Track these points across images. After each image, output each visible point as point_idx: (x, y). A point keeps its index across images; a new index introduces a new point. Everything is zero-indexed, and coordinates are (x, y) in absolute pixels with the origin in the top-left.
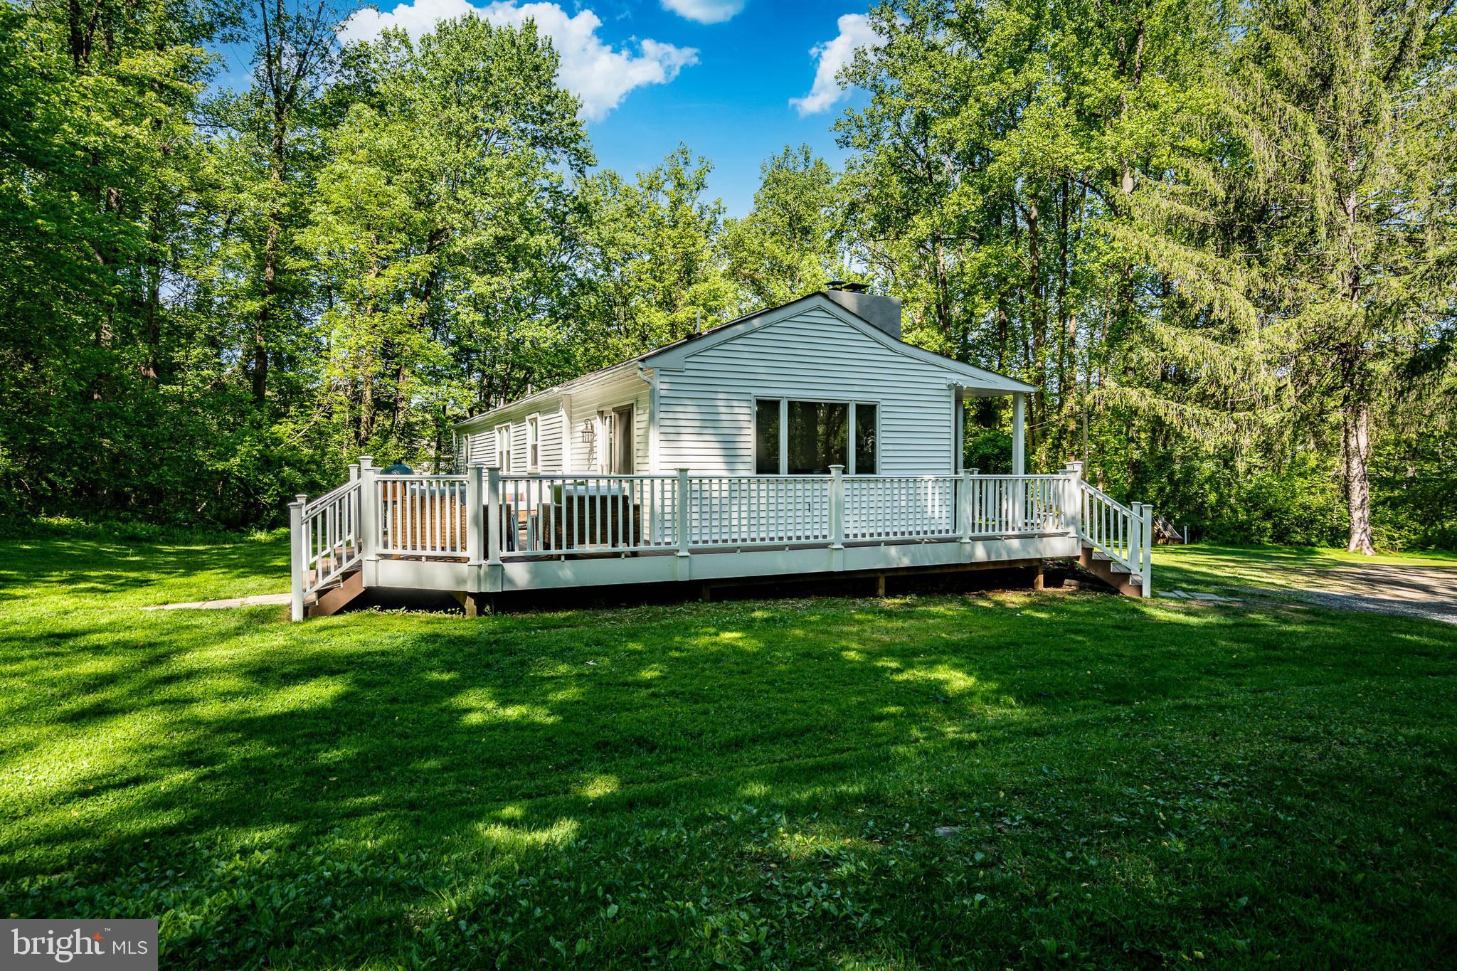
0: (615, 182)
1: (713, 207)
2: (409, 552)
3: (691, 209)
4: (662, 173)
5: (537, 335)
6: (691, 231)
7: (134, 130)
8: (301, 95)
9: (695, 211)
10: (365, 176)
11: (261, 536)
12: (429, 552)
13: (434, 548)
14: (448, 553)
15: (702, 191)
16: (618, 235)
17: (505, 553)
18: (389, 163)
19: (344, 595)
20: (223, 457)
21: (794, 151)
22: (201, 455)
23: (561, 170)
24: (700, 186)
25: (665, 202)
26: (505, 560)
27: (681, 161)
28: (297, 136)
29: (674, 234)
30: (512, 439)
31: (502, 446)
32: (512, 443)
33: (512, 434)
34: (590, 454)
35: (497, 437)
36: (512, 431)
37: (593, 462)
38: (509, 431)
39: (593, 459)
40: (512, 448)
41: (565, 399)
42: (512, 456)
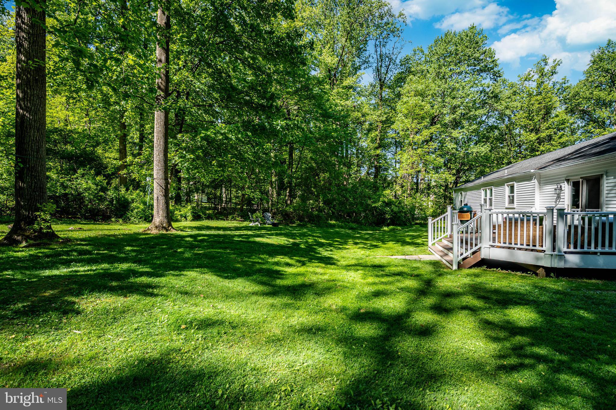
1: (561, 81)
2: (507, 245)
3: (549, 84)
4: (532, 72)
5: (479, 150)
6: (549, 95)
7: (347, 102)
8: (387, 79)
9: (551, 85)
10: (413, 101)
11: (386, 228)
12: (519, 246)
13: (522, 245)
14: (531, 247)
15: (555, 75)
16: (510, 104)
17: (565, 249)
18: (421, 94)
19: (473, 260)
20: (374, 202)
22: (369, 202)
23: (487, 81)
24: (553, 73)
25: (534, 85)
26: (565, 253)
27: (543, 64)
28: (386, 93)
29: (539, 98)
30: (493, 193)
31: (486, 196)
32: (493, 195)
33: (493, 191)
34: (557, 199)
35: (483, 193)
36: (493, 190)
37: (560, 203)
38: (491, 190)
39: (559, 202)
40: (493, 197)
41: (537, 174)
42: (493, 200)
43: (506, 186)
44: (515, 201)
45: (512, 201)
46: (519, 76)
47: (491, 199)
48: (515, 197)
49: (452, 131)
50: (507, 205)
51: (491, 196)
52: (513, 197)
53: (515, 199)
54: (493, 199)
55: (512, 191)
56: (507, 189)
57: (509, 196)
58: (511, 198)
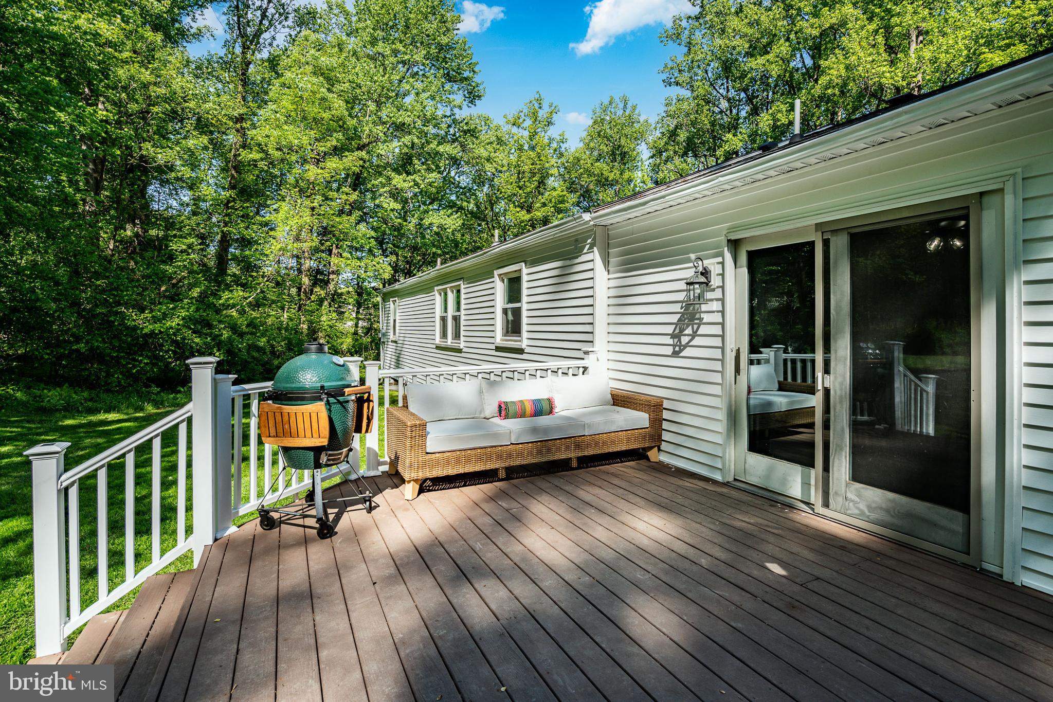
0: (488, 122)
1: (558, 138)
3: (542, 137)
4: (522, 114)
5: (442, 222)
9: (546, 140)
15: (551, 127)
18: (328, 77)
21: (617, 100)
24: (549, 123)
25: (525, 134)
27: (537, 106)
30: (463, 302)
31: (446, 311)
32: (463, 307)
33: (463, 296)
34: (680, 326)
35: (438, 300)
36: (463, 291)
37: (697, 341)
38: (459, 291)
39: (694, 335)
40: (463, 312)
41: (599, 231)
42: (463, 323)
43: (496, 278)
44: (525, 328)
45: (513, 327)
46: (505, 116)
47: (456, 319)
48: (524, 313)
49: (393, 174)
50: (499, 338)
51: (458, 309)
52: (517, 312)
53: (525, 321)
54: (463, 318)
55: (514, 293)
56: (500, 289)
57: (505, 311)
58: (510, 317)
